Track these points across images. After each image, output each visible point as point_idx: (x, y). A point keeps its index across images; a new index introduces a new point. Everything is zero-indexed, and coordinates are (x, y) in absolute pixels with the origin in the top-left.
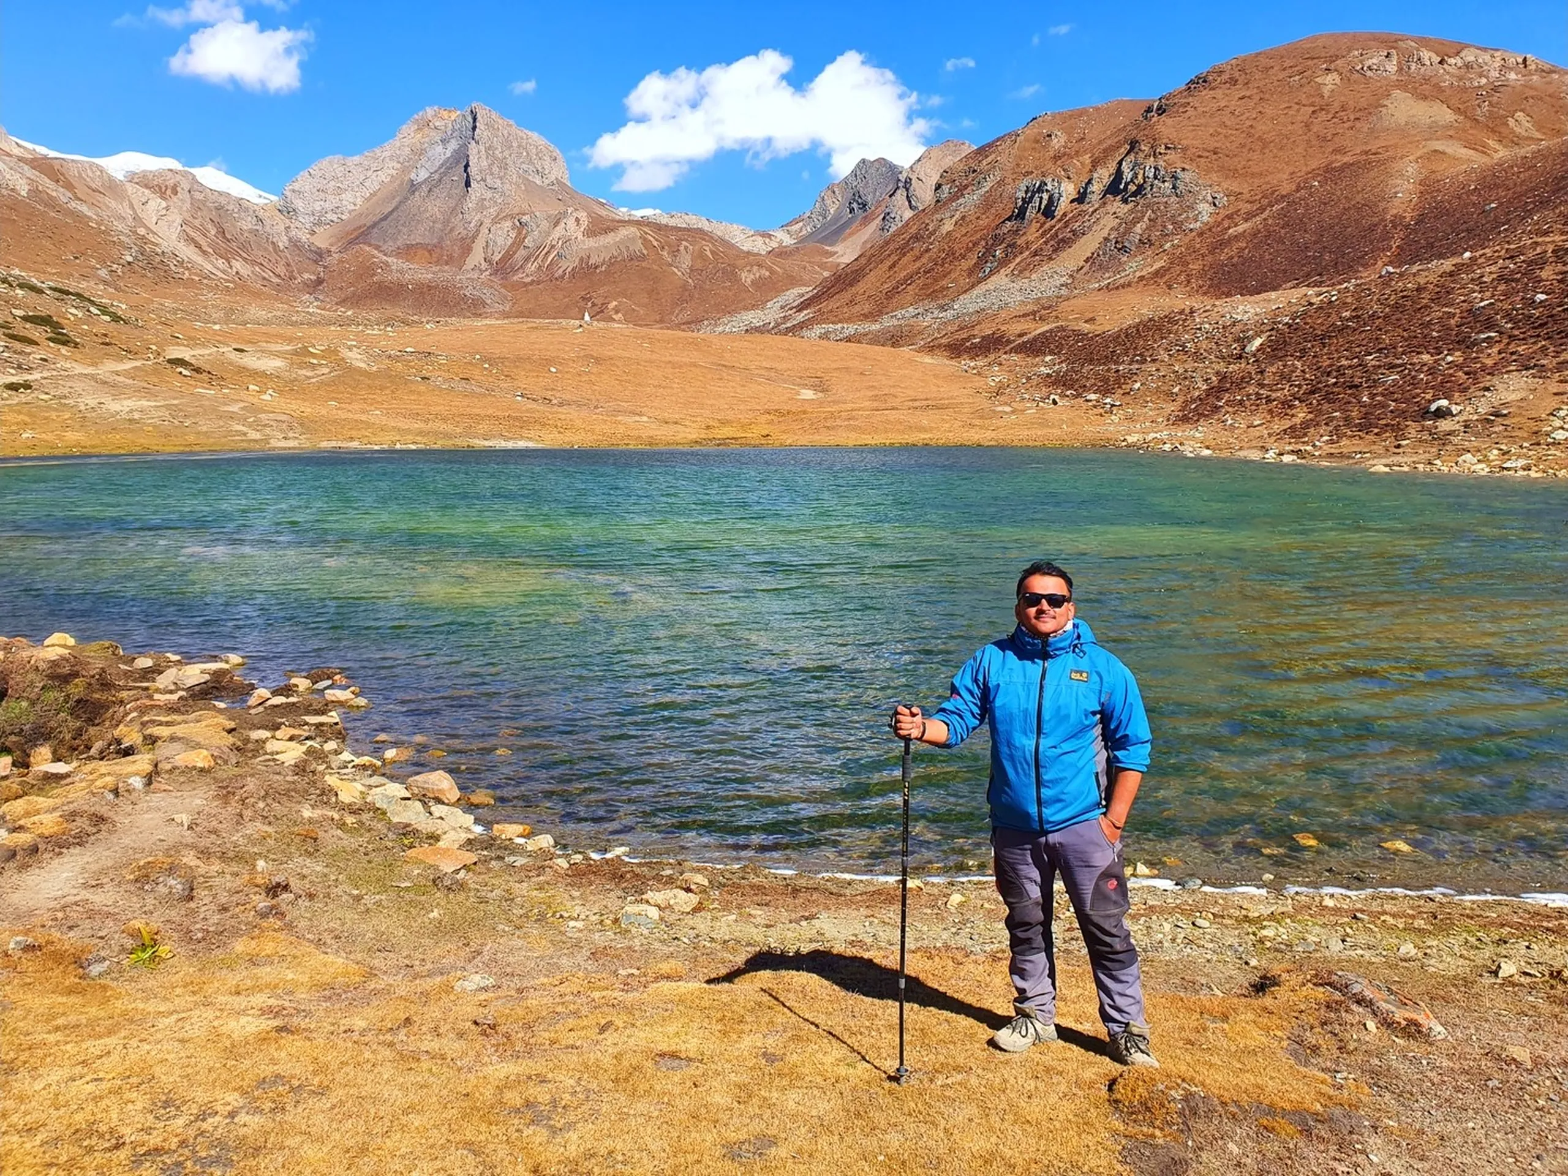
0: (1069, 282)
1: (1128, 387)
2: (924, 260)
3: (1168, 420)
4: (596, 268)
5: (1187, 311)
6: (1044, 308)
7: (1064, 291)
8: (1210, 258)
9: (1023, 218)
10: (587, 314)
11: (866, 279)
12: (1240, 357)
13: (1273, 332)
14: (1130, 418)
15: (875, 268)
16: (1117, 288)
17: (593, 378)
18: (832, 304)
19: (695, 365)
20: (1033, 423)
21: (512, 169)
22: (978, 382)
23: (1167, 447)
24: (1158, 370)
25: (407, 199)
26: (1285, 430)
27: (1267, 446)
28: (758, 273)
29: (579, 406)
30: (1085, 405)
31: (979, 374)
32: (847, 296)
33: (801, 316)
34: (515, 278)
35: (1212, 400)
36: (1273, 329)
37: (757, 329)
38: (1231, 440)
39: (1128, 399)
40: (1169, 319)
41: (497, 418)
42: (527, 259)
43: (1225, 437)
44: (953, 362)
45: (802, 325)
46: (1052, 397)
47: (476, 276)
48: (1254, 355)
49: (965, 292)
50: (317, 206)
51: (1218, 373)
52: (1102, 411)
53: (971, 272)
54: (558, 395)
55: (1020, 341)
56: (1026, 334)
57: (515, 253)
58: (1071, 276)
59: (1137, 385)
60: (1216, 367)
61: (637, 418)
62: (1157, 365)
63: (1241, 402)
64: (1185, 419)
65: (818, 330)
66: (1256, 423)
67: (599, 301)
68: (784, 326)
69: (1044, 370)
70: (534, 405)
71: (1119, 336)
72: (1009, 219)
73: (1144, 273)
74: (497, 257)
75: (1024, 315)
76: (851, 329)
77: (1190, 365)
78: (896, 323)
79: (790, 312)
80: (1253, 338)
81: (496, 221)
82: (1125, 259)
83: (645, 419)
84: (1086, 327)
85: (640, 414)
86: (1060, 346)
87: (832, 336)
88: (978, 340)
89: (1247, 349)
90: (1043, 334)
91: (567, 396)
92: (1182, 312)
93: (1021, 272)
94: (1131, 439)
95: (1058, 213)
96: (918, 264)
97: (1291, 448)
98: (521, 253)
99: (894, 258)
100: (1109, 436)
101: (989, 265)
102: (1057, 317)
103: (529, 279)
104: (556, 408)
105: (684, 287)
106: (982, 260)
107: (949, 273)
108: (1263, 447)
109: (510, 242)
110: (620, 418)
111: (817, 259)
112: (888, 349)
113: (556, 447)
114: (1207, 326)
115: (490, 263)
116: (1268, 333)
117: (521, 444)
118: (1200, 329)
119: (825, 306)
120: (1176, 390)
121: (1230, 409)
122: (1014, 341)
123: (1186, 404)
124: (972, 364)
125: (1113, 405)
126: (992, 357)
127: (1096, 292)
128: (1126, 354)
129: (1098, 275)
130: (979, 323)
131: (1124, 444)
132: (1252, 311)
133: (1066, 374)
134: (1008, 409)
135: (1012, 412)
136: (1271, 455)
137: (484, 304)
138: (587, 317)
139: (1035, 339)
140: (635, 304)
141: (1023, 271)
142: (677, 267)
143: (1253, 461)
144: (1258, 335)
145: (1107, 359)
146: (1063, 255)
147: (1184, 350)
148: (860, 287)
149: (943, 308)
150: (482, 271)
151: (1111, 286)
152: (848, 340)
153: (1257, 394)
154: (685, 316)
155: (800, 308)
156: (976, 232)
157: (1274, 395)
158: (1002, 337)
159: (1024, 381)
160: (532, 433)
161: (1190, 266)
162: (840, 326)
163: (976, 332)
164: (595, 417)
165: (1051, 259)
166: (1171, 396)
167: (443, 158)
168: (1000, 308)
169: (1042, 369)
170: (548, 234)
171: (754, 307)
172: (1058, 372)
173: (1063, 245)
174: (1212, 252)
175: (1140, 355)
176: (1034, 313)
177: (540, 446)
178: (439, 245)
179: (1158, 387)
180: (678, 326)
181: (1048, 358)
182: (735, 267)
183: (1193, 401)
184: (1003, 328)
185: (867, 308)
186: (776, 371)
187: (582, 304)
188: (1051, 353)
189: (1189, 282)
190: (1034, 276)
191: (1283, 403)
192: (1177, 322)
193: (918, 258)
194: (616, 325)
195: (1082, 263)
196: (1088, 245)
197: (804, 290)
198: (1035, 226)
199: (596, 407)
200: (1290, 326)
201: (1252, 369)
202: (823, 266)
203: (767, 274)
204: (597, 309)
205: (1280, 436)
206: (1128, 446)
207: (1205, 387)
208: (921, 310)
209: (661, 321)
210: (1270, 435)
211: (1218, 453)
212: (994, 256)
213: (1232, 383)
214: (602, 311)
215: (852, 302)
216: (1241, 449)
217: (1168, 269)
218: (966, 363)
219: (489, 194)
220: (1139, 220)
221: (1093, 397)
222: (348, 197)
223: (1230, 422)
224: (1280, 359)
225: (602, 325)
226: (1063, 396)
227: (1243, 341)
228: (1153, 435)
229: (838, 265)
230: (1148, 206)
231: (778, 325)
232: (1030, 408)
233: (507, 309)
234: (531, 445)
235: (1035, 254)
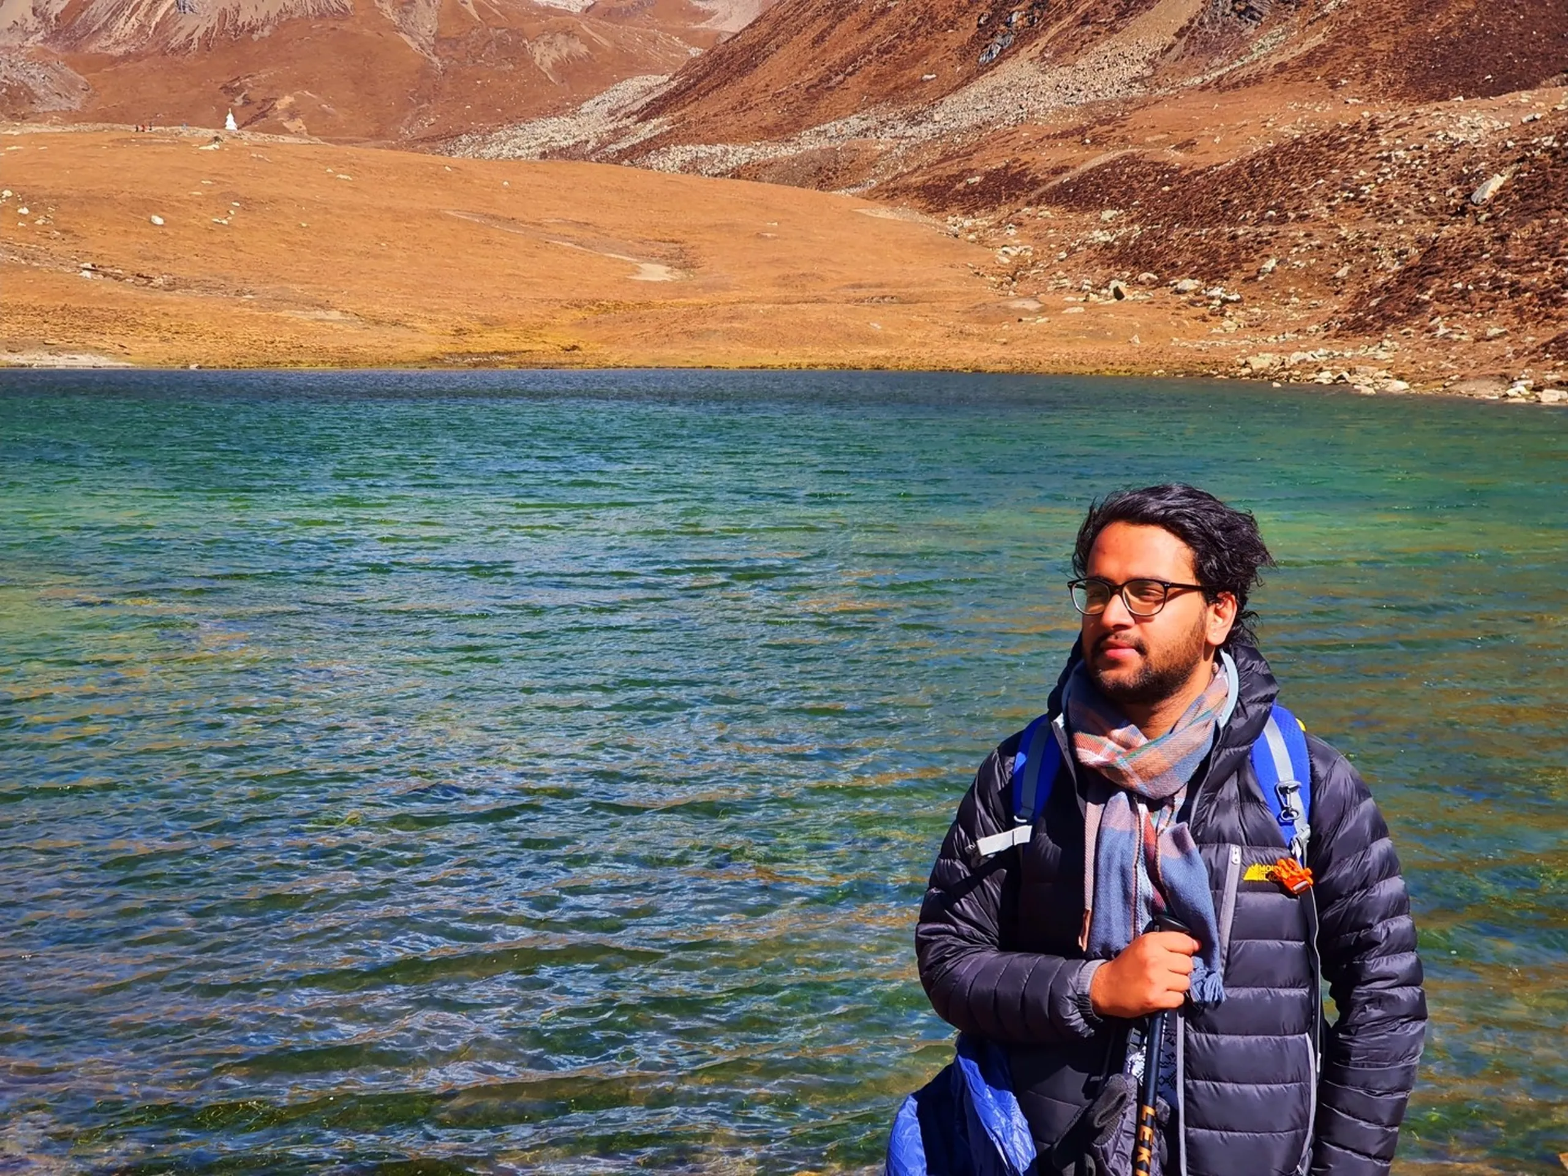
0: (1147, 73)
1: (1253, 267)
2: (878, 29)
3: (1328, 328)
4: (252, 31)
5: (1365, 126)
6: (1102, 122)
7: (1138, 91)
8: (1407, 31)
10: (230, 117)
11: (769, 62)
12: (1463, 211)
13: (1525, 165)
14: (1256, 325)
15: (787, 41)
16: (1236, 86)
17: (237, 237)
18: (707, 107)
19: (438, 216)
20: (1078, 333)
22: (977, 257)
23: (1325, 377)
24: (1308, 235)
26: (1546, 346)
27: (1513, 373)
28: (565, 48)
29: (206, 290)
30: (1174, 300)
31: (981, 241)
32: (731, 94)
33: (647, 130)
34: (93, 48)
35: (1407, 291)
36: (1522, 159)
37: (564, 153)
38: (1445, 364)
39: (1252, 290)
40: (1331, 141)
41: (40, 312)
43: (1432, 358)
44: (931, 219)
45: (648, 146)
46: (1114, 284)
47: (16, 43)
48: (1489, 208)
49: (955, 89)
51: (1420, 241)
52: (1205, 311)
53: (965, 54)
54: (166, 268)
55: (1056, 182)
56: (1066, 169)
58: (1151, 62)
59: (1270, 264)
60: (1418, 230)
61: (320, 314)
62: (1309, 226)
63: (1464, 294)
64: (1358, 327)
65: (679, 154)
66: (1492, 332)
67: (257, 95)
68: (614, 147)
69: (1101, 237)
70: (117, 288)
71: (1237, 173)
73: (1286, 57)
75: (1064, 135)
76: (740, 154)
77: (1368, 227)
78: (825, 144)
79: (625, 122)
80: (1486, 176)
82: (1251, 31)
83: (335, 315)
84: (1176, 158)
85: (326, 306)
86: (1130, 193)
87: (705, 167)
88: (978, 179)
89: (1476, 197)
90: (1099, 169)
91: (183, 272)
92: (1355, 128)
93: (1058, 54)
94: (1260, 362)
96: (867, 36)
97: (1556, 377)
99: (822, 23)
100: (1217, 357)
101: (999, 39)
102: (1124, 139)
103: (120, 50)
104: (158, 295)
105: (425, 71)
106: (986, 32)
107: (925, 54)
108: (1504, 376)
110: (284, 314)
111: (679, 24)
112: (811, 193)
113: (154, 367)
114: (1401, 153)
115: (45, 18)
116: (1514, 167)
117: (84, 361)
118: (1388, 159)
119: (691, 111)
120: (1342, 273)
121: (1443, 308)
122: (1045, 181)
123: (1361, 298)
124: (968, 223)
125: (1225, 301)
126: (1004, 210)
127: (1196, 94)
128: (1251, 206)
129: (1201, 60)
130: (980, 147)
131: (1247, 371)
132: (1485, 125)
133: (1140, 242)
134: (1031, 305)
135: (1042, 311)
136: (1519, 392)
137: (31, 97)
138: (231, 124)
139: (1084, 178)
140: (328, 101)
141: (1062, 51)
142: (409, 33)
143: (1484, 402)
144: (1496, 168)
145: (1214, 216)
146: (1136, 23)
147: (1358, 199)
148: (760, 77)
149: (912, 120)
150: (27, 34)
151: (1225, 81)
152: (736, 174)
153: (1494, 278)
154: (428, 124)
155: (648, 113)
157: (1525, 281)
158: (1023, 173)
159: (1063, 255)
160: (107, 342)
161: (1372, 45)
162: (718, 149)
163: (974, 164)
164: (236, 310)
165: (1113, 30)
166: (1332, 284)
168: (1020, 120)
169: (1096, 233)
171: (557, 111)
172: (1125, 240)
174: (1412, 20)
175: (1278, 207)
176: (1081, 131)
177: (121, 364)
179: (1309, 267)
180: (411, 145)
181: (1107, 214)
182: (520, 34)
183: (1375, 292)
184: (1025, 158)
185: (770, 117)
186: (597, 228)
187: (225, 99)
188: (1114, 204)
189: (1369, 75)
190: (1081, 63)
191: (1542, 296)
192: (1344, 146)
193: (867, 25)
194: (288, 139)
195: (1169, 39)
197: (653, 80)
199: (239, 293)
200: (1555, 153)
201: (1485, 233)
202: (690, 38)
203: (584, 49)
204: (253, 110)
205: (1535, 357)
206: (1253, 375)
207: (1396, 267)
208: (872, 123)
209: (379, 135)
210: (1517, 354)
211: (1418, 388)
212: (1008, 24)
213: (1449, 259)
214: (264, 115)
215: (742, 106)
216: (1463, 379)
217: (1333, 49)
218: (957, 221)
221: (1188, 284)
223: (1442, 331)
224: (1538, 213)
225: (260, 138)
226: (1134, 283)
227: (1467, 182)
228: (1295, 357)
229: (719, 35)
231: (603, 144)
232: (1073, 305)
233: (77, 106)
234: (104, 362)
235: (1084, 21)
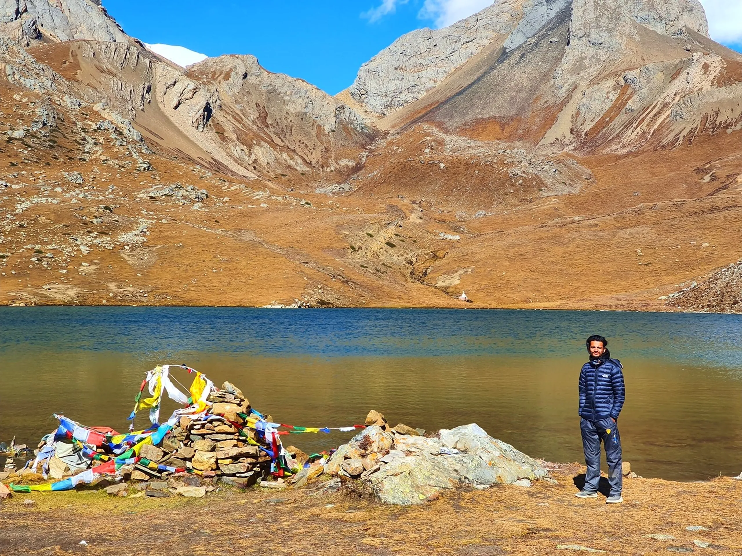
21: (626, 18)
25: (492, 68)
42: (627, 126)
50: (392, 86)
57: (611, 119)
74: (587, 127)
81: (595, 81)
98: (622, 118)
109: (608, 106)
167: (546, 19)
170: (661, 90)
178: (516, 118)
219: (591, 51)
222: (428, 73)
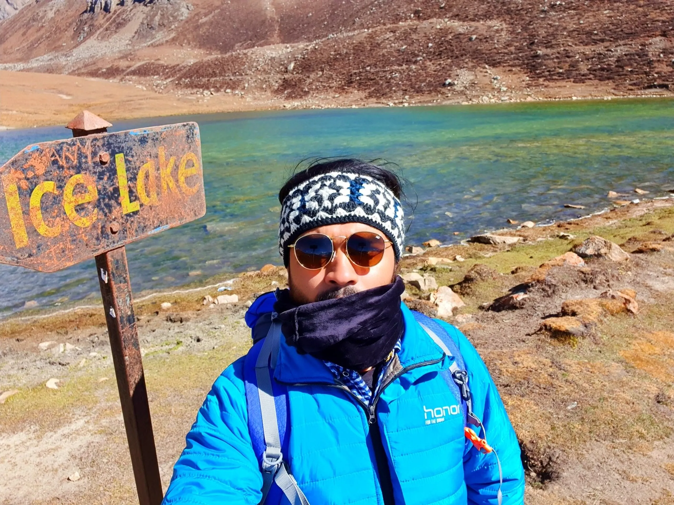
0: (130, 43)
2: (43, 31)
9: (94, 12)
49: (75, 47)
53: (73, 38)
58: (130, 40)
72: (86, 12)
78: (40, 63)
82: (154, 33)
95: (112, 10)
96: (40, 33)
101: (82, 34)
106: (77, 33)
107: (61, 38)
129: (144, 40)
141: (103, 38)
146: (122, 30)
149: (67, 56)
151: (153, 45)
156: (68, 18)
165: (116, 32)
173: (119, 25)
185: (19, 56)
190: (110, 40)
195: (133, 34)
196: (134, 26)
198: (101, 16)
208: (51, 57)
212: (83, 31)
217: (178, 37)
220: (156, 15)
230: (159, 8)
235: (107, 30)
